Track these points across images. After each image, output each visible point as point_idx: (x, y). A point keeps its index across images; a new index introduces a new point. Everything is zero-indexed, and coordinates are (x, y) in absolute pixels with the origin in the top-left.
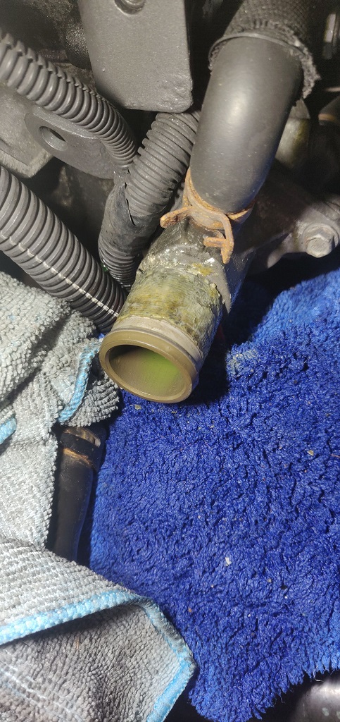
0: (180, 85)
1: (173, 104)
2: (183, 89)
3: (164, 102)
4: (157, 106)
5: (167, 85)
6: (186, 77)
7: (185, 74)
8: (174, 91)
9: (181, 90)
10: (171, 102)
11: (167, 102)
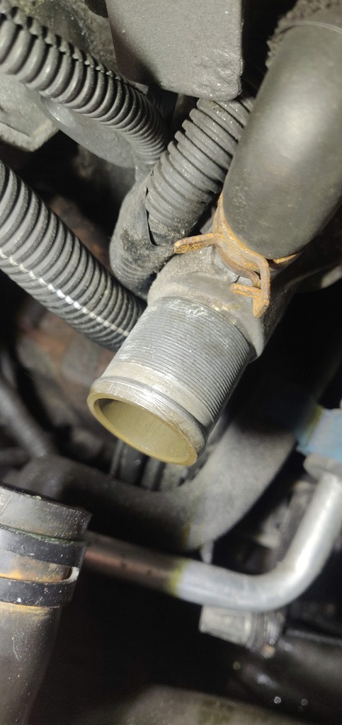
0: (225, 65)
1: (214, 91)
2: (228, 72)
3: (201, 85)
4: (193, 90)
5: (208, 64)
6: (233, 57)
7: (234, 52)
8: (217, 73)
9: (226, 73)
10: (211, 87)
11: (207, 86)
